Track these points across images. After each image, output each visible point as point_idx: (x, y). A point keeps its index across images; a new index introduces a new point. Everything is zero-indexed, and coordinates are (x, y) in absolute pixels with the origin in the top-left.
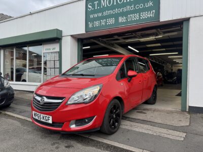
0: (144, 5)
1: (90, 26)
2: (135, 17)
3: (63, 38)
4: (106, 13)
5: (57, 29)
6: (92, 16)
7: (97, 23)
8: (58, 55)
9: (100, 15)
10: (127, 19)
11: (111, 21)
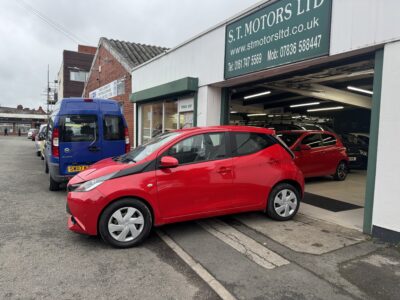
0: (305, 27)
1: (231, 68)
2: (289, 50)
3: (200, 90)
4: (251, 45)
5: (189, 78)
6: (232, 52)
7: (238, 63)
8: (191, 116)
9: (243, 49)
10: (278, 54)
11: (257, 59)
